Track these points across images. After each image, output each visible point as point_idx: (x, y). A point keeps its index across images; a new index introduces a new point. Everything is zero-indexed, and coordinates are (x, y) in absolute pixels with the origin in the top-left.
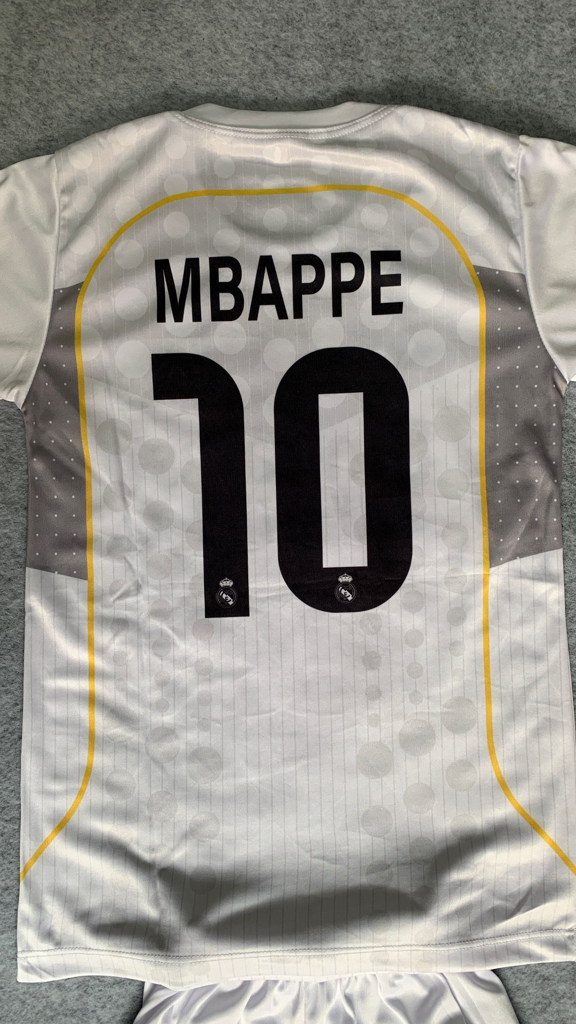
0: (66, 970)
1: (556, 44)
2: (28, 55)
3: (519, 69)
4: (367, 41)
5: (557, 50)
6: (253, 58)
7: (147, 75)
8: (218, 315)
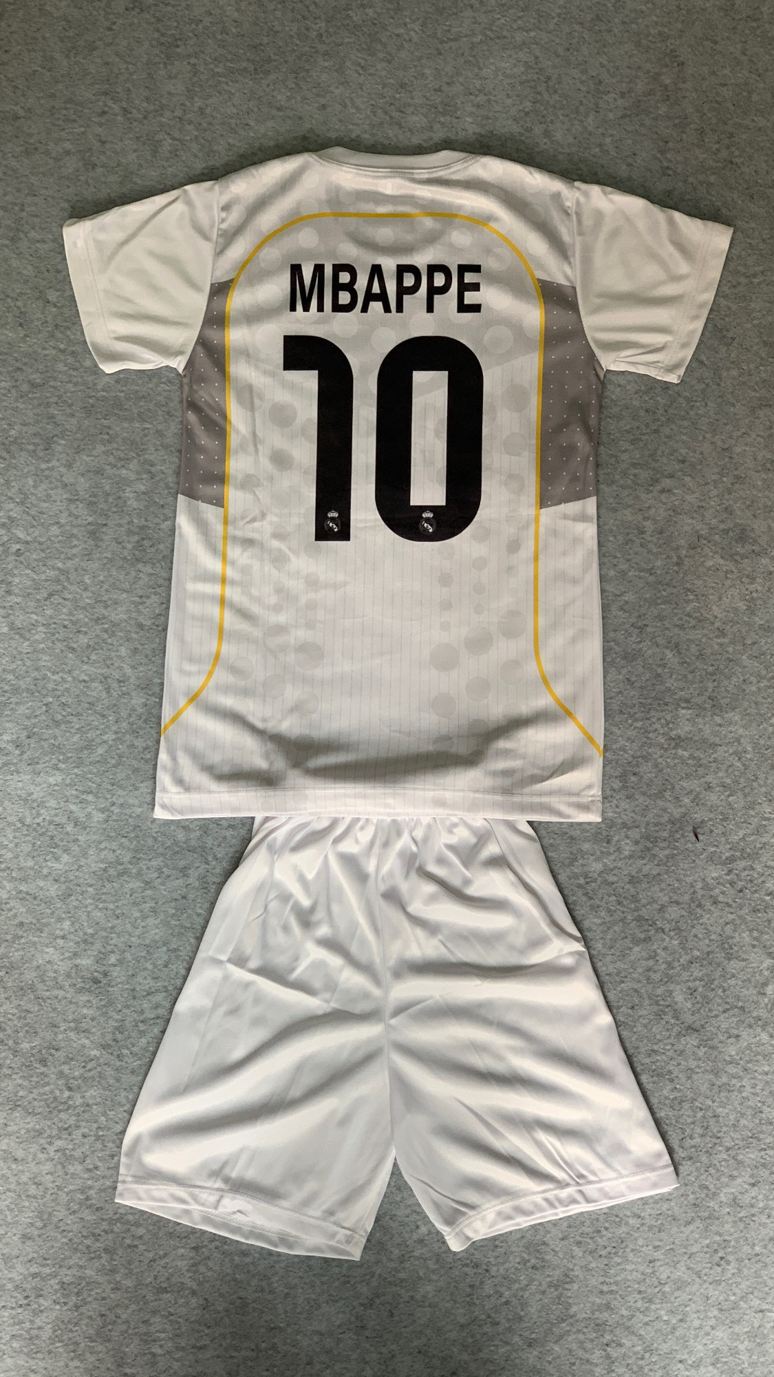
0: (193, 810)
1: (610, 110)
2: (198, 103)
3: (580, 129)
4: (463, 103)
5: (611, 116)
6: (374, 113)
7: (290, 122)
8: (337, 308)
